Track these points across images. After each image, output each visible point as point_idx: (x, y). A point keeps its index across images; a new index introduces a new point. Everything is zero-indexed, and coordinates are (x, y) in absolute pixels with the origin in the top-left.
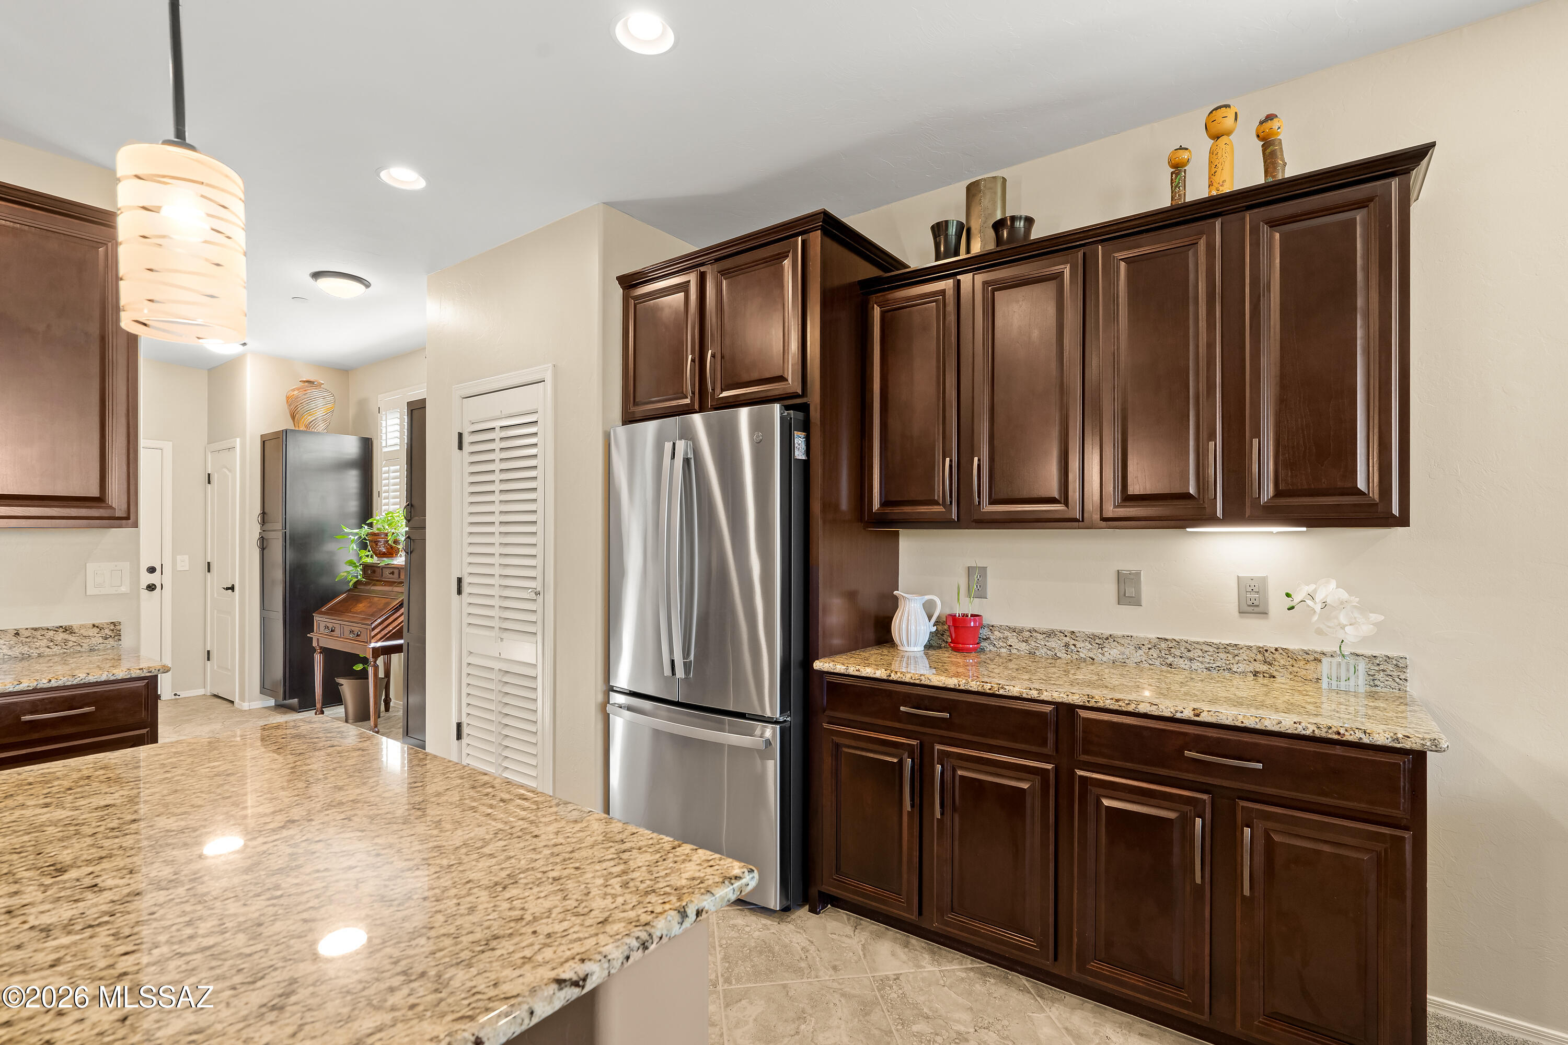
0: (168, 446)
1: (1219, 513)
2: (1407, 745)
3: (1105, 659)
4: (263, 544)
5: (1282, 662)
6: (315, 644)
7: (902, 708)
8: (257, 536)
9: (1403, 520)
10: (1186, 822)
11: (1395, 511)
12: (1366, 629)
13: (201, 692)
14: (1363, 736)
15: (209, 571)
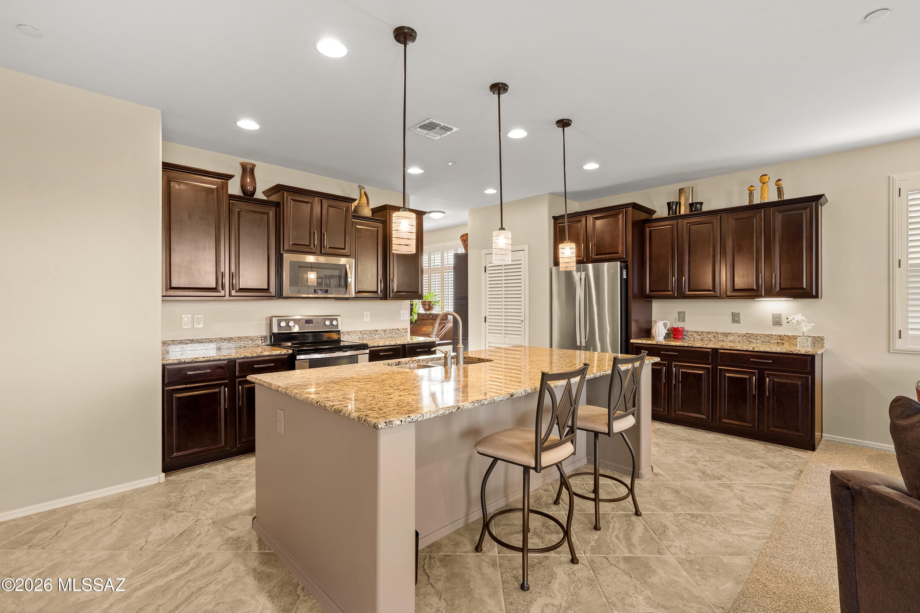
1: (763, 294)
2: (809, 353)
3: (728, 340)
5: (786, 339)
7: (662, 352)
9: (817, 297)
10: (751, 379)
11: (814, 294)
12: (809, 328)
14: (798, 352)
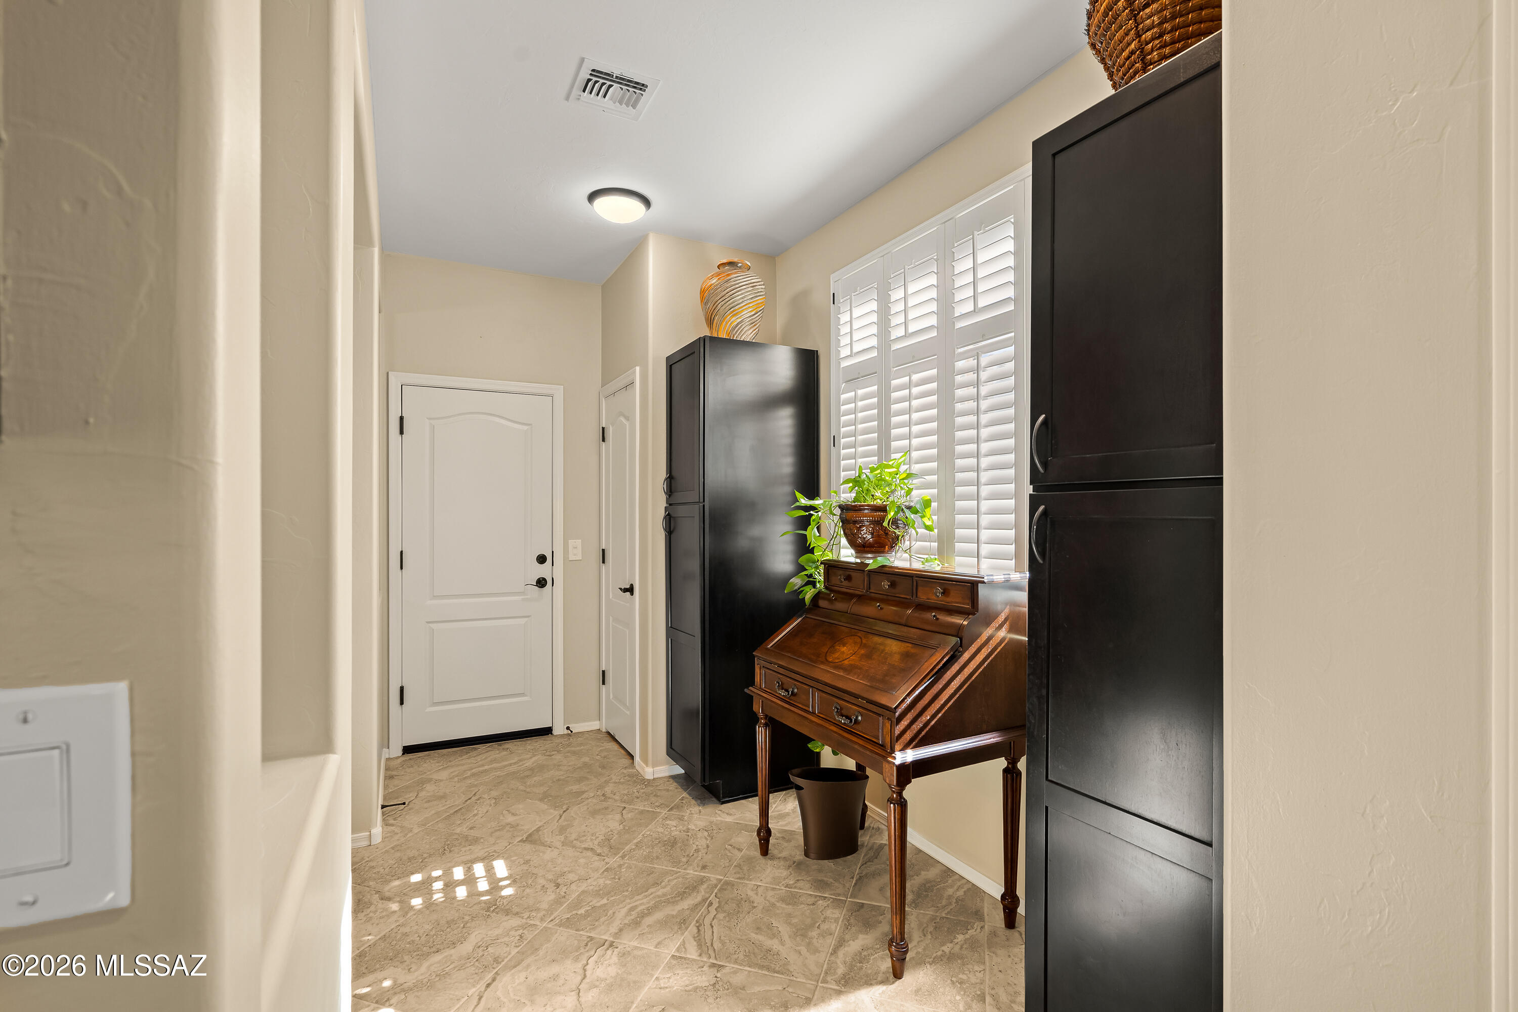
0: (558, 392)
4: (671, 524)
6: (758, 708)
8: (662, 513)
13: (594, 725)
15: (604, 562)
